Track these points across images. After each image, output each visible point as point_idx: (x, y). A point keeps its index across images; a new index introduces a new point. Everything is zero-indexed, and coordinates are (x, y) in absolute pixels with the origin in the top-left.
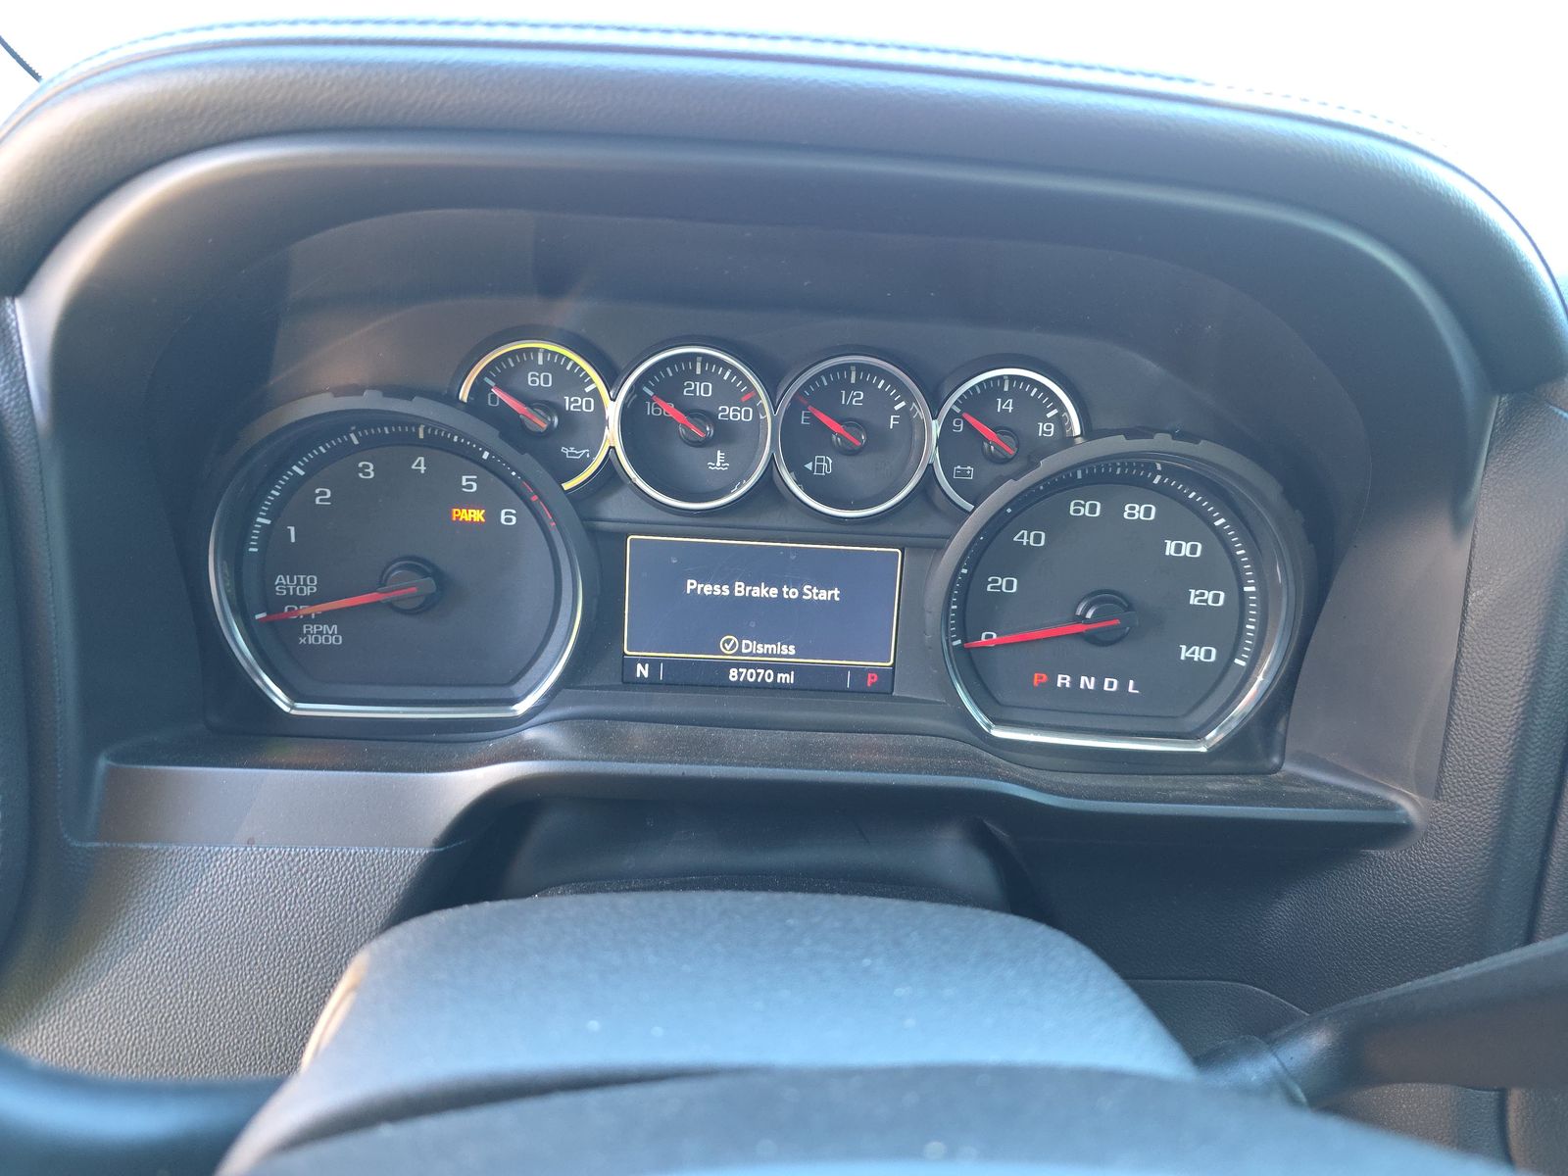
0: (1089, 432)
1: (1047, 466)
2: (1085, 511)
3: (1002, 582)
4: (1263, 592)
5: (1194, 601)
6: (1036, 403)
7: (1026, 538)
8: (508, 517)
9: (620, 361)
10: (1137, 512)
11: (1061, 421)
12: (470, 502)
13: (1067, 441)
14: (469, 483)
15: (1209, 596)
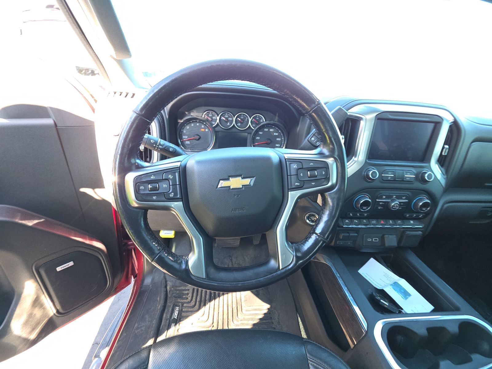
0: (266, 121)
1: (262, 124)
2: (266, 130)
3: (258, 138)
4: (284, 139)
5: (277, 140)
6: (260, 118)
7: (260, 133)
8: (207, 130)
9: (219, 114)
10: (271, 130)
11: (263, 120)
12: (203, 128)
13: (263, 122)
14: (203, 126)
15: (279, 139)
